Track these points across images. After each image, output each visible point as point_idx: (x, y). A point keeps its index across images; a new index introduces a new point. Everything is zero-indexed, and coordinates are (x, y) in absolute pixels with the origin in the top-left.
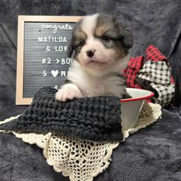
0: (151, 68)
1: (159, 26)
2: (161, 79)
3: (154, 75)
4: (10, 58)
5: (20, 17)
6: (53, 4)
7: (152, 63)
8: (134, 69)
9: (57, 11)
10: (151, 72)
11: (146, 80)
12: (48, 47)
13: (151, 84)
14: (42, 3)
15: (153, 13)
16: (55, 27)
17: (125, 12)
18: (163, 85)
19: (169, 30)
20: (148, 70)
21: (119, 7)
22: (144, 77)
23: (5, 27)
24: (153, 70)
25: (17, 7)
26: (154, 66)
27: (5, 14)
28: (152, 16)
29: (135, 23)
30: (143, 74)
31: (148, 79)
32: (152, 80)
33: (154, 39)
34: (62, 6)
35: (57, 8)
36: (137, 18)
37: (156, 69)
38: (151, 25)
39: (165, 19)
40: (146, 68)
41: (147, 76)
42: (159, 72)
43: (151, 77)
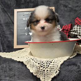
0: (77, 28)
3: (79, 31)
5: (15, 10)
6: (30, 3)
7: (77, 26)
8: (67, 30)
9: (32, 6)
10: (77, 30)
11: (75, 34)
13: (78, 36)
14: (25, 3)
15: (78, 3)
17: (64, 4)
20: (76, 29)
22: (74, 33)
23: (9, 15)
25: (14, 6)
27: (9, 9)
28: (77, 4)
29: (69, 8)
30: (73, 31)
31: (76, 34)
32: (78, 34)
33: (79, 15)
34: (34, 4)
35: (32, 4)
36: (70, 6)
37: (80, 29)
38: (77, 9)
40: (74, 28)
41: (75, 32)
43: (77, 33)
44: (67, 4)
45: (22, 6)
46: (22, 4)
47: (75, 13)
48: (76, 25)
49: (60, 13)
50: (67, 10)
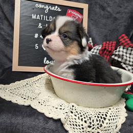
0: (123, 52)
1: (123, 17)
2: (130, 61)
3: (125, 57)
4: (3, 29)
7: (124, 48)
8: (110, 52)
10: (123, 55)
11: (118, 61)
12: (40, 24)
13: (122, 64)
15: (121, 7)
16: (47, 7)
18: (130, 65)
19: (129, 22)
20: (121, 53)
22: (116, 58)
26: (125, 51)
28: (120, 9)
29: (107, 13)
30: (116, 55)
31: (120, 60)
32: (123, 61)
36: (109, 9)
37: (126, 53)
39: (128, 13)
40: (119, 51)
41: (119, 57)
42: (128, 55)
43: (122, 59)
44: (105, 5)
47: (114, 22)
48: (122, 47)
49: (93, 18)
50: (104, 14)
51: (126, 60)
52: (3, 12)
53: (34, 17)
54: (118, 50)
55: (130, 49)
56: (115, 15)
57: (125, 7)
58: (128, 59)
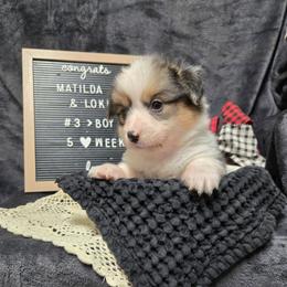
0: (231, 134)
1: (232, 74)
2: (246, 150)
3: (236, 144)
6: (77, 33)
7: (232, 127)
9: (83, 45)
10: (232, 140)
12: (73, 101)
13: (233, 157)
15: (225, 56)
16: (84, 69)
18: (249, 158)
19: (245, 81)
20: (228, 137)
21: (178, 44)
22: (221, 148)
24: (235, 138)
26: (235, 131)
28: (223, 60)
30: (220, 143)
31: (228, 150)
32: (234, 151)
33: (226, 93)
37: (238, 136)
38: (222, 72)
39: (240, 65)
40: (224, 134)
41: (226, 145)
42: (242, 140)
43: (232, 148)
45: (48, 39)
46: (49, 32)
51: (239, 149)
52: (5, 86)
53: (60, 88)
54: (222, 131)
55: (244, 126)
56: (216, 72)
57: (232, 55)
58: (243, 146)
